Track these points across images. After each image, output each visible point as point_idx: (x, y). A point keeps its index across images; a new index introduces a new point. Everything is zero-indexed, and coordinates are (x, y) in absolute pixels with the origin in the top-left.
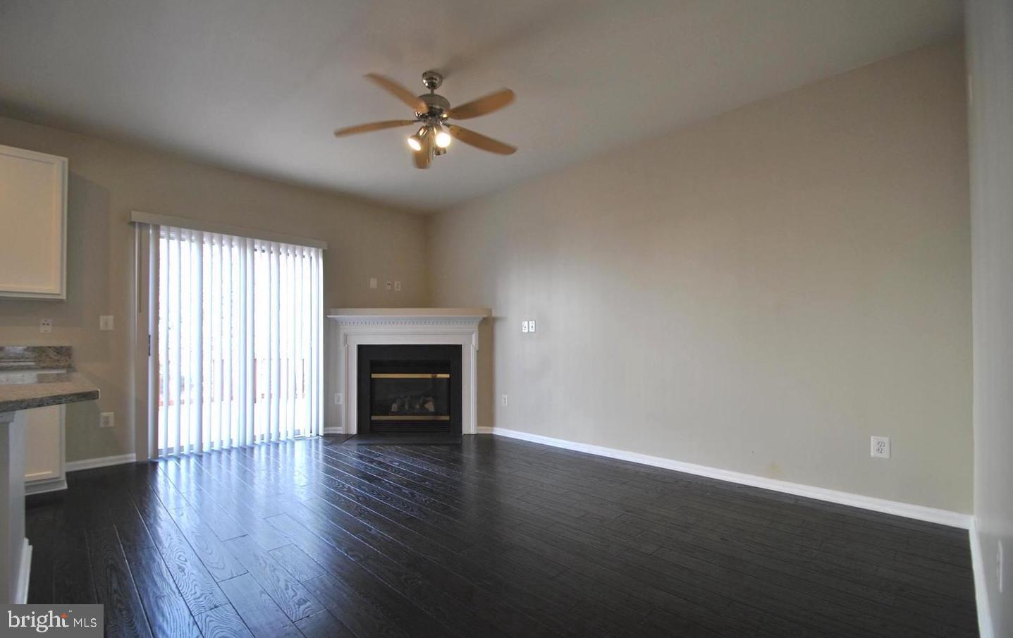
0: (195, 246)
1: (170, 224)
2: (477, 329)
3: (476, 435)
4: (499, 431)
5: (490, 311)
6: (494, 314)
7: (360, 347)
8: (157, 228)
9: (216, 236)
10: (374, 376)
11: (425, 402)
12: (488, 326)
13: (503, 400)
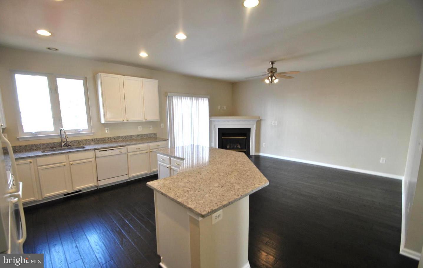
0: (180, 100)
1: (175, 96)
2: (255, 123)
3: (255, 156)
4: (261, 154)
5: (259, 117)
6: (261, 118)
7: (219, 129)
8: (172, 97)
9: (185, 97)
10: (223, 138)
11: (237, 145)
12: (259, 122)
13: (263, 145)
